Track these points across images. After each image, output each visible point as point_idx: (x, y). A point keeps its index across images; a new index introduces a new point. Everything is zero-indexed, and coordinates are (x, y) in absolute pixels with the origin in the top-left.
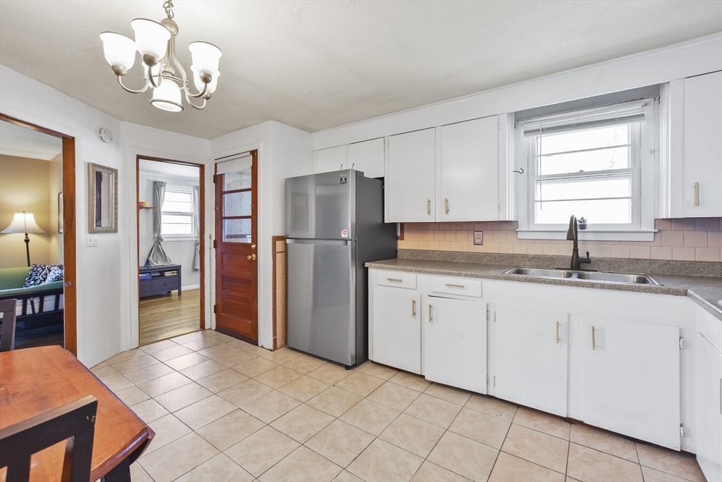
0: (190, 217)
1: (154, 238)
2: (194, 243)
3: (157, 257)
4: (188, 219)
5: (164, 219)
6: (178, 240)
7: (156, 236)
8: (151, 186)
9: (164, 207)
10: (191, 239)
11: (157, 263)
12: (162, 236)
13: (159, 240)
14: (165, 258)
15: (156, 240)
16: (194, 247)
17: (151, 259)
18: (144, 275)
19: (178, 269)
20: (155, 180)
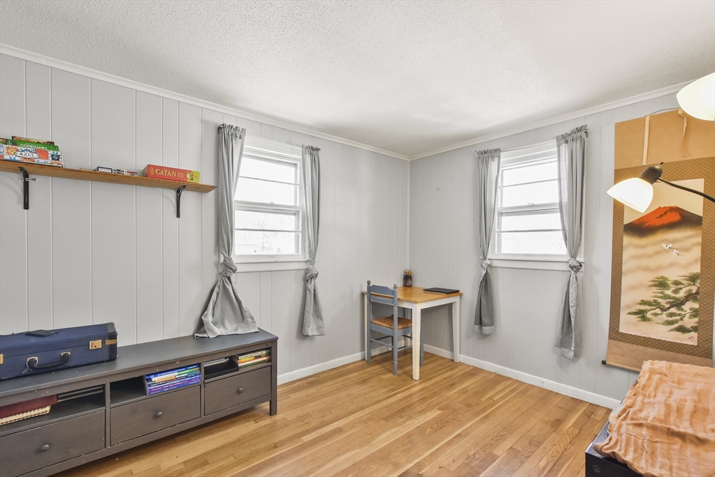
0: (293, 217)
1: (217, 264)
2: (302, 274)
3: (223, 312)
4: (290, 222)
5: (241, 219)
6: (268, 268)
7: (222, 260)
8: (212, 135)
9: (241, 192)
10: (296, 266)
11: (222, 328)
12: (235, 260)
13: (227, 269)
14: (241, 314)
15: (220, 270)
16: (301, 283)
17: (209, 319)
18: (184, 373)
19: (270, 347)
20: (220, 123)
